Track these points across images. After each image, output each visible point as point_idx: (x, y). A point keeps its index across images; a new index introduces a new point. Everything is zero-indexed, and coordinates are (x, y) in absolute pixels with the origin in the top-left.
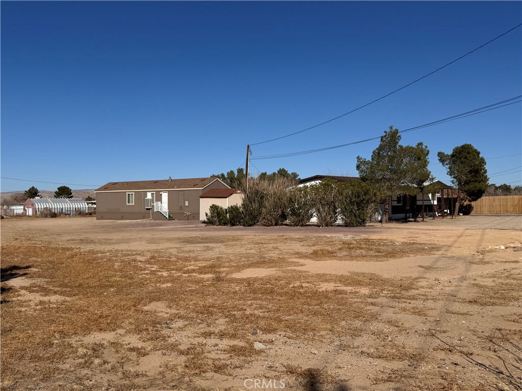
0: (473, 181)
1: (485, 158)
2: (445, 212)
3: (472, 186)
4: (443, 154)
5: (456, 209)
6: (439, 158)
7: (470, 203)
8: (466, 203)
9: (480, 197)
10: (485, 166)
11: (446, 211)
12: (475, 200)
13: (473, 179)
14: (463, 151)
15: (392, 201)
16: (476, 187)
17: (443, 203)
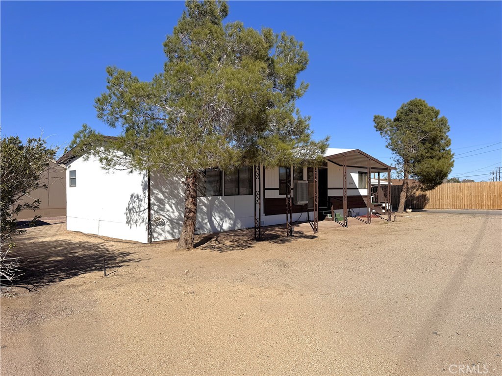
0: (427, 157)
1: (447, 118)
2: (384, 208)
3: (426, 166)
4: (382, 118)
5: (401, 203)
6: (376, 125)
7: (424, 193)
8: (418, 193)
9: (440, 183)
10: (447, 134)
11: (384, 205)
12: (432, 188)
13: (429, 154)
14: (411, 111)
15: (265, 189)
16: (433, 167)
17: (380, 193)
